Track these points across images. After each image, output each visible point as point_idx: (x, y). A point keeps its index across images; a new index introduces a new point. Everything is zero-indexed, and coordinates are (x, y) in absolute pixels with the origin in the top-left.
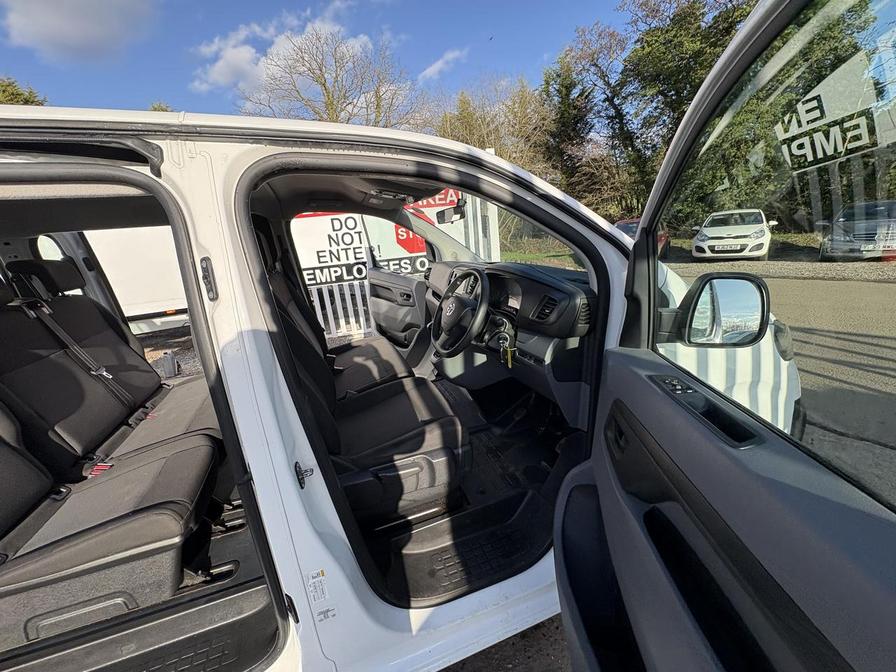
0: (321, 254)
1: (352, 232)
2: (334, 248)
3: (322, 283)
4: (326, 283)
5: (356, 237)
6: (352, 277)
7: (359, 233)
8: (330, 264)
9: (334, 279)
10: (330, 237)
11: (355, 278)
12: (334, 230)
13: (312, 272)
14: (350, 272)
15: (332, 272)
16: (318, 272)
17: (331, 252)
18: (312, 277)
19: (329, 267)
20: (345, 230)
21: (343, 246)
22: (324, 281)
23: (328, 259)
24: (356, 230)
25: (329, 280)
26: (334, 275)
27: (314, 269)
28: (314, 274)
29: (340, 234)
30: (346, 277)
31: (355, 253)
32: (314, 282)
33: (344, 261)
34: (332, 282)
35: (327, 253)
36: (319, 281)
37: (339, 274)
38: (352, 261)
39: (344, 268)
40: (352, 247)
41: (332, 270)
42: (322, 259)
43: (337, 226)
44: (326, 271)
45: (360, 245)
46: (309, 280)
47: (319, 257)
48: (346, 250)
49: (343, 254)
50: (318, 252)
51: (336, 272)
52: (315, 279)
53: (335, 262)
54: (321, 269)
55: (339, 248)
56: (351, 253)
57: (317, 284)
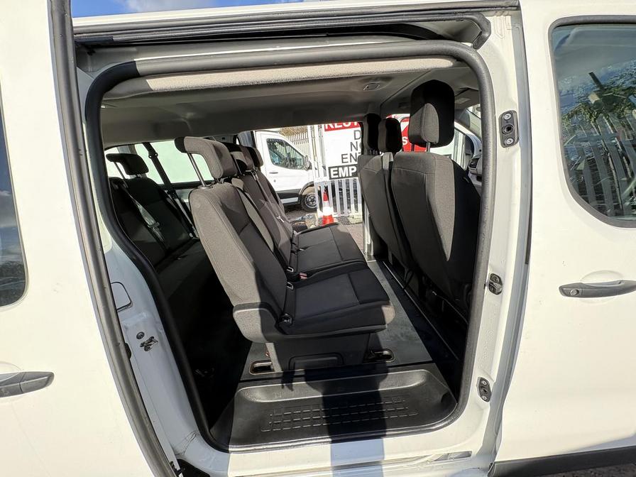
2: (354, 152)
3: (342, 177)
4: (346, 177)
8: (349, 163)
9: (351, 175)
10: (352, 144)
12: (355, 139)
13: (336, 169)
15: (350, 170)
16: (340, 169)
17: (351, 155)
18: (336, 172)
19: (348, 166)
22: (344, 176)
23: (348, 160)
25: (347, 175)
26: (351, 172)
27: (338, 167)
28: (338, 171)
29: (359, 141)
32: (337, 176)
34: (349, 177)
35: (348, 156)
36: (340, 176)
37: (355, 171)
41: (350, 168)
42: (344, 160)
43: (358, 136)
44: (346, 168)
47: (343, 158)
50: (342, 155)
51: (353, 169)
52: (338, 174)
53: (353, 162)
54: (343, 167)
55: (357, 152)
57: (339, 178)
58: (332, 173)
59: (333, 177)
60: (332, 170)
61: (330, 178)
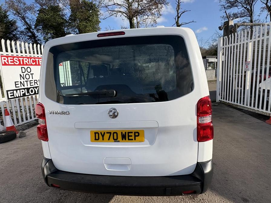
0: (17, 83)
1: (29, 74)
2: (22, 80)
3: (16, 97)
4: (19, 97)
5: (31, 75)
6: (29, 94)
7: (32, 74)
8: (20, 88)
9: (22, 95)
10: (21, 75)
11: (30, 95)
12: (22, 72)
13: (12, 92)
14: (28, 92)
16: (15, 92)
17: (21, 82)
18: (12, 94)
20: (26, 73)
21: (26, 80)
22: (17, 96)
23: (19, 85)
26: (22, 93)
27: (13, 90)
28: (13, 93)
29: (25, 74)
30: (27, 94)
31: (30, 83)
32: (13, 97)
33: (26, 87)
34: (21, 97)
35: (19, 83)
36: (15, 96)
37: (24, 93)
38: (29, 86)
39: (26, 90)
40: (29, 80)
41: (21, 91)
43: (24, 71)
44: (18, 91)
45: (32, 80)
46: (11, 96)
47: (16, 85)
49: (25, 83)
50: (15, 82)
51: (23, 91)
52: (13, 95)
53: (23, 87)
54: (16, 90)
55: (24, 80)
56: (29, 83)
57: (14, 98)
58: (9, 95)
60: (9, 92)
61: (8, 99)
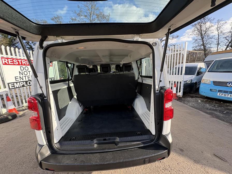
0: (16, 78)
1: (27, 71)
5: (28, 73)
9: (21, 86)
10: (20, 72)
11: (28, 85)
12: (21, 70)
13: (13, 84)
14: (27, 84)
16: (15, 84)
17: (20, 77)
19: (19, 82)
20: (25, 70)
22: (17, 87)
23: (19, 79)
24: (28, 71)
25: (19, 86)
29: (23, 71)
30: (25, 85)
31: (28, 78)
32: (14, 87)
33: (24, 80)
37: (23, 84)
38: (27, 80)
39: (25, 82)
40: (27, 75)
41: (21, 83)
42: (17, 80)
44: (18, 83)
45: (29, 75)
46: (12, 87)
47: (16, 79)
48: (25, 76)
49: (24, 78)
50: (15, 77)
53: (22, 80)
55: (23, 76)
58: (10, 86)
59: (11, 88)
60: (10, 84)
